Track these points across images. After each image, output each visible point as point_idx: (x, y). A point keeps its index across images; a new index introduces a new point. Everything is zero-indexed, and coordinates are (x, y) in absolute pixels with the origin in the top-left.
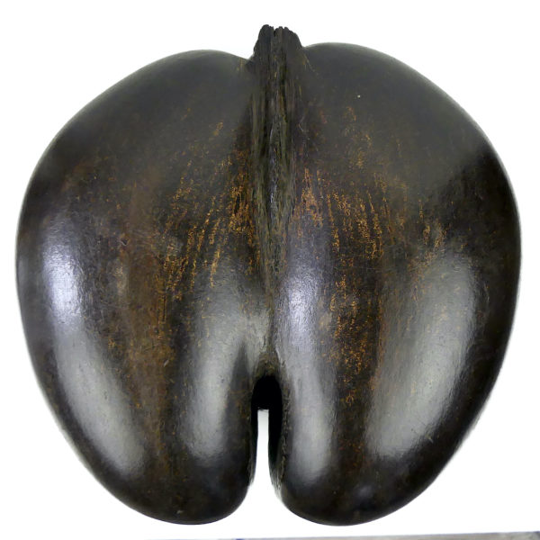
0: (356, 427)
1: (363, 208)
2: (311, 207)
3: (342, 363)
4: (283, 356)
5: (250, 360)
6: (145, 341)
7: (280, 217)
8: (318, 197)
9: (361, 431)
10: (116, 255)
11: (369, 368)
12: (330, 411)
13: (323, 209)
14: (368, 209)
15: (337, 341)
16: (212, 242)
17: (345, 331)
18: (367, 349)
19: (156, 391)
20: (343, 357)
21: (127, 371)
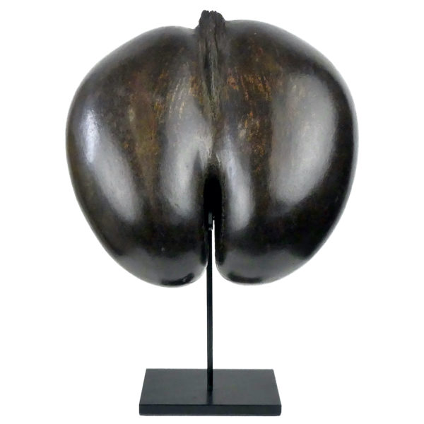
0: (263, 184)
1: (260, 78)
2: (232, 84)
3: (253, 152)
4: (220, 158)
5: (202, 161)
6: (144, 143)
7: (216, 93)
8: (236, 79)
9: (266, 186)
10: (129, 103)
11: (267, 154)
12: (248, 178)
13: (239, 83)
14: (262, 79)
15: (250, 142)
16: (180, 98)
17: (254, 136)
18: (266, 143)
19: (151, 168)
20: (253, 149)
21: (135, 158)
